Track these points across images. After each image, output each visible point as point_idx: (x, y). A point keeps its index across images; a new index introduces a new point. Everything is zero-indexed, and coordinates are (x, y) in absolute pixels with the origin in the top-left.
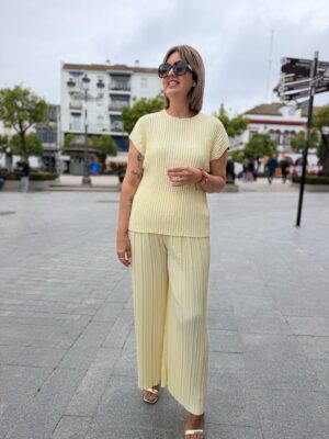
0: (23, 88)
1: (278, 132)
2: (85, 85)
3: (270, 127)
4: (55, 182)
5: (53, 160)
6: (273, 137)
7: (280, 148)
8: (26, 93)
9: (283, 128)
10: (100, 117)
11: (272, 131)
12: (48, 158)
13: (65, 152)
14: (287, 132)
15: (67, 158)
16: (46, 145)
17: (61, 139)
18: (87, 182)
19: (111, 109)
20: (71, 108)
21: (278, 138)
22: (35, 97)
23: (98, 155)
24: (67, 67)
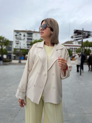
0: (3, 36)
1: (72, 48)
2: (20, 36)
3: (70, 47)
4: (11, 62)
5: (10, 56)
6: (71, 50)
7: (73, 53)
8: (3, 38)
9: (74, 47)
10: (24, 44)
11: (71, 48)
12: (9, 55)
13: (14, 54)
14: (75, 48)
15: (15, 55)
16: (8, 52)
17: (13, 50)
18: (20, 62)
19: (27, 42)
20: (16, 41)
21: (72, 50)
22: (6, 39)
23: (23, 54)
24: (15, 31)
